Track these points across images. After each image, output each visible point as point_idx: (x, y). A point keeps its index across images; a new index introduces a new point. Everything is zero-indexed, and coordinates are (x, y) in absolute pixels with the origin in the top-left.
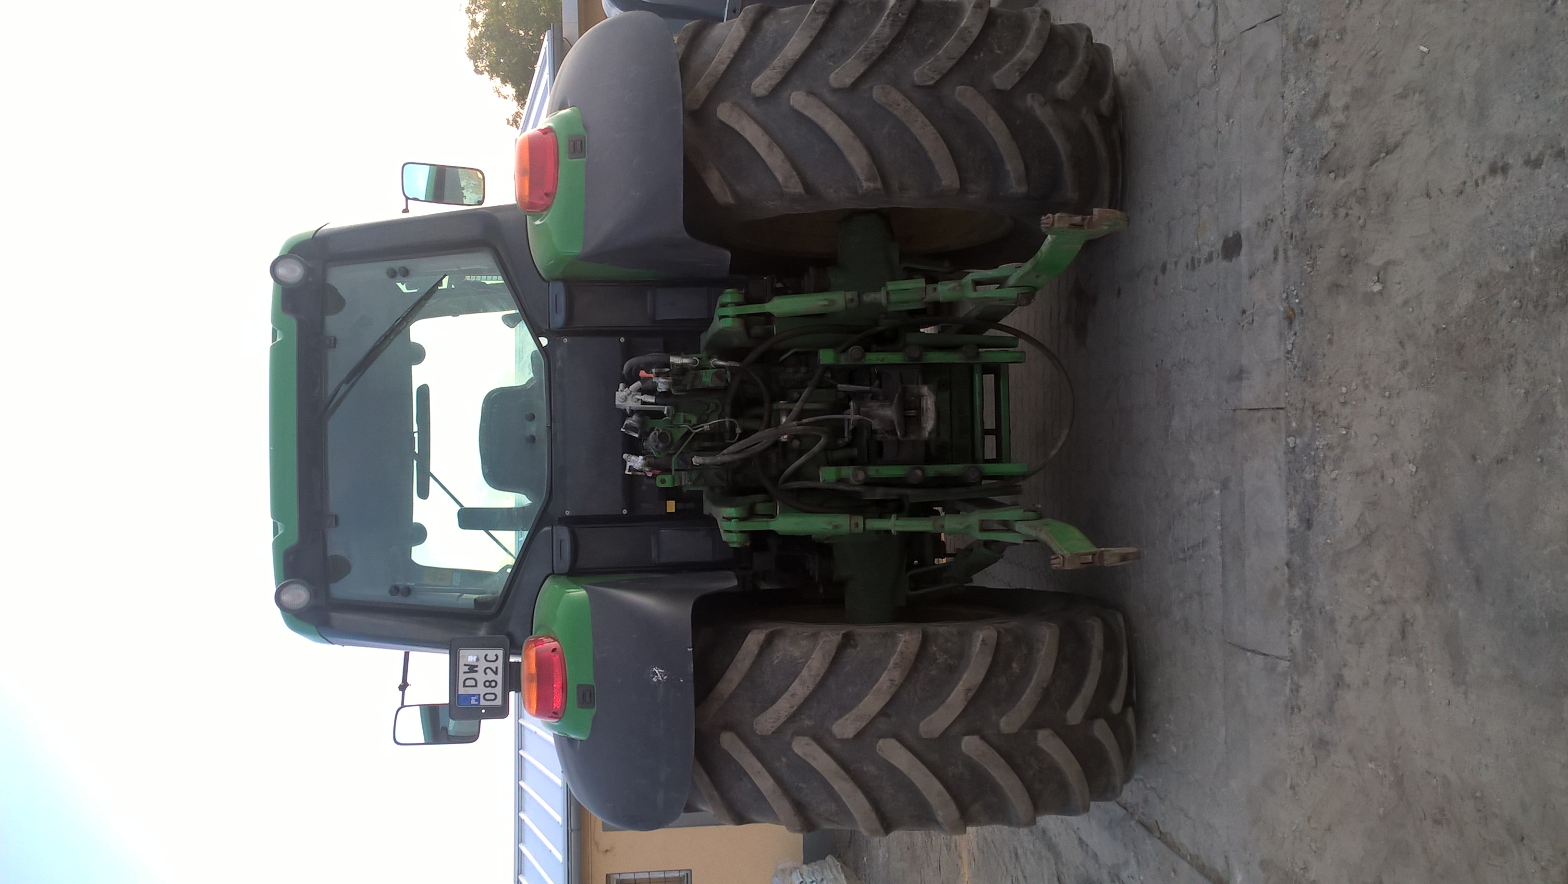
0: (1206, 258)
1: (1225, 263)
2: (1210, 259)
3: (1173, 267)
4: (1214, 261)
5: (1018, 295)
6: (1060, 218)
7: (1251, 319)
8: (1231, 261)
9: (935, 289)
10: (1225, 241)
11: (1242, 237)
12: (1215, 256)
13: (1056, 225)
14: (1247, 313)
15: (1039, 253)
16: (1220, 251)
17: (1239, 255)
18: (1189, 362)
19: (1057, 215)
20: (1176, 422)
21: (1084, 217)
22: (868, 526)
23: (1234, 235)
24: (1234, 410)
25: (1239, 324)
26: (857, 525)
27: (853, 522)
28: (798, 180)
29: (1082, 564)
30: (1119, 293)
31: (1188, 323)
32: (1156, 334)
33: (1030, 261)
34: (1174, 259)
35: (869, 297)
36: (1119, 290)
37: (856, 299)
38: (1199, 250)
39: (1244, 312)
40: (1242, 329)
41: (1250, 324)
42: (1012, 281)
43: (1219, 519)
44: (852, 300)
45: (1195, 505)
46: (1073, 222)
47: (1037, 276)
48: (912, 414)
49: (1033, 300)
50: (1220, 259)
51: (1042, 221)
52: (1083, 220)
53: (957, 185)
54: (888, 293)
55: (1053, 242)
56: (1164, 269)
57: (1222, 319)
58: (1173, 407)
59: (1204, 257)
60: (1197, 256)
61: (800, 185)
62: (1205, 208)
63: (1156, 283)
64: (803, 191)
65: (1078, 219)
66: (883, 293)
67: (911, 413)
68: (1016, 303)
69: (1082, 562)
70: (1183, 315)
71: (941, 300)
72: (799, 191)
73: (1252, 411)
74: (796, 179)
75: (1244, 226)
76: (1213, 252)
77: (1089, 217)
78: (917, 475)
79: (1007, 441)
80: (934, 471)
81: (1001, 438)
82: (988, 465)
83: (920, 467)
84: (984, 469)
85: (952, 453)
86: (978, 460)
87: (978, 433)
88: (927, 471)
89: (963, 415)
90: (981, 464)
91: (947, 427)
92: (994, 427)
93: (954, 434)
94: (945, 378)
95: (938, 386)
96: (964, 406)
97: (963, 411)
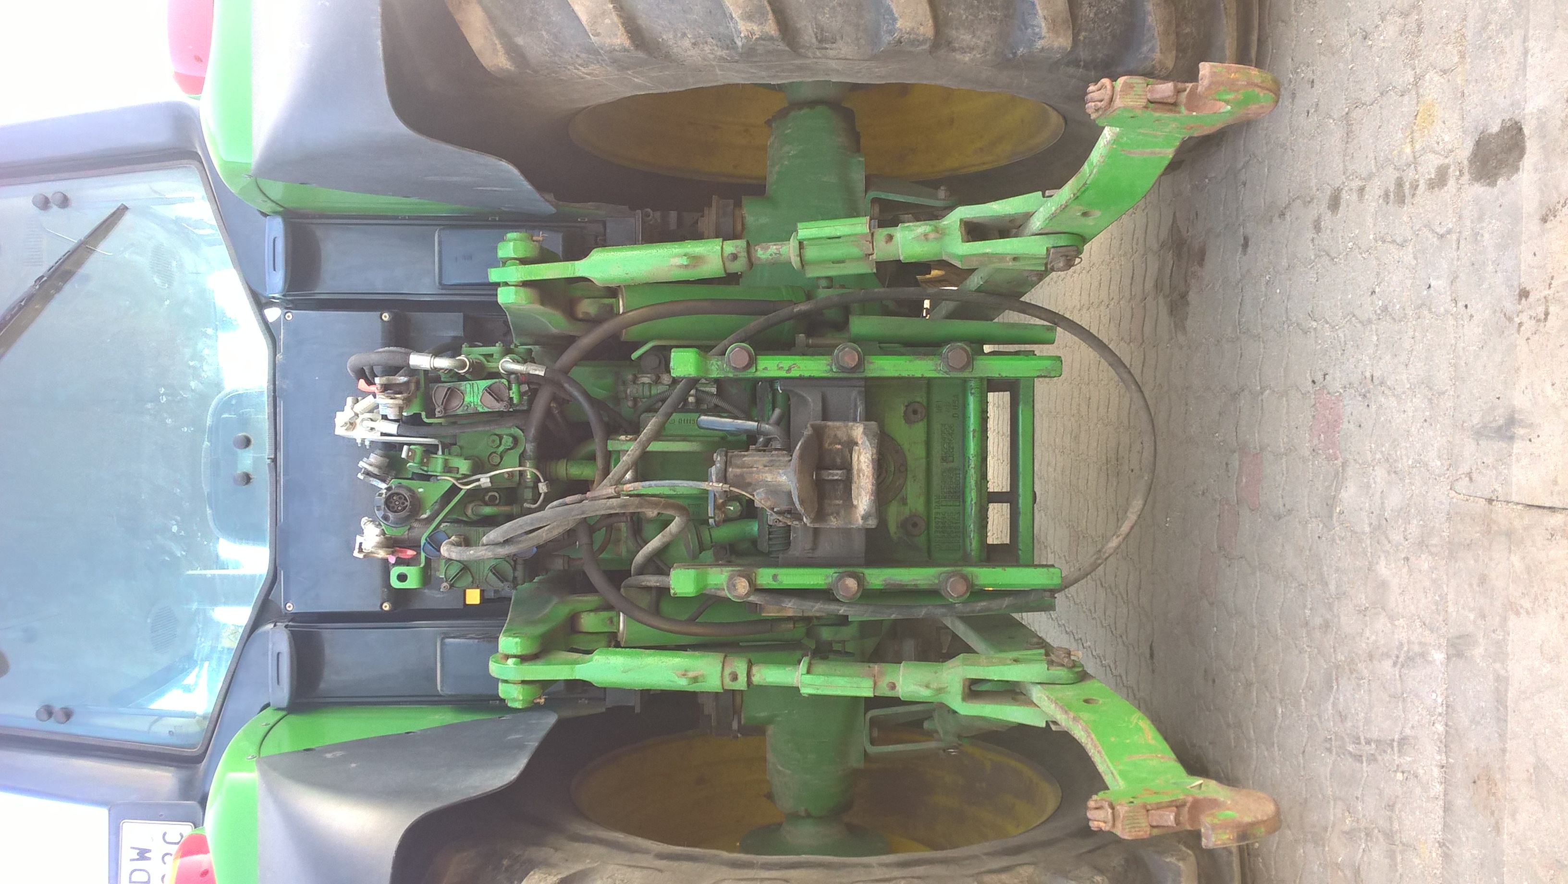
0: (1430, 179)
1: (1479, 189)
2: (1440, 179)
3: (1355, 197)
4: (1451, 182)
5: (1048, 250)
6: (1128, 87)
7: (1541, 310)
8: (1493, 184)
9: (890, 238)
10: (1478, 143)
11: (1526, 131)
12: (1453, 172)
13: (1118, 103)
14: (1531, 298)
15: (1086, 167)
16: (1466, 162)
17: (1517, 169)
18: (1382, 384)
19: (1121, 80)
20: (1349, 494)
21: (1180, 85)
22: (756, 679)
23: (1504, 130)
24: (1490, 501)
25: (1510, 319)
26: (735, 677)
27: (727, 671)
28: (616, 19)
29: (1153, 827)
30: (1245, 245)
31: (1385, 309)
32: (1314, 324)
33: (1070, 182)
34: (1358, 183)
35: (765, 253)
36: (1246, 239)
37: (743, 254)
38: (1415, 162)
39: (1524, 294)
40: (1519, 331)
41: (1539, 321)
42: (1037, 223)
43: (1440, 710)
44: (734, 257)
45: (1387, 664)
46: (1157, 96)
47: (1085, 214)
48: (836, 478)
49: (1077, 260)
50: (1466, 177)
51: (1089, 96)
52: (1178, 92)
53: (927, 30)
54: (801, 244)
55: (1116, 140)
56: (1335, 203)
57: (1466, 306)
58: (1344, 464)
59: (1427, 177)
60: (1410, 175)
61: (621, 30)
62: (1432, 77)
63: (1317, 228)
64: (627, 43)
65: (1165, 89)
66: (793, 244)
67: (833, 475)
68: (1046, 264)
69: (1155, 824)
70: (1373, 292)
71: (901, 258)
72: (619, 41)
73: (1535, 510)
74: (612, 19)
75: (1531, 108)
76: (1447, 167)
77: (1190, 85)
78: (847, 588)
79: (1029, 515)
80: (881, 578)
81: (1018, 508)
82: (984, 569)
83: (855, 573)
84: (977, 577)
85: (928, 534)
86: (971, 554)
87: (973, 502)
88: (868, 578)
89: (951, 465)
90: (971, 565)
91: (920, 487)
92: (1007, 489)
93: (934, 499)
94: (918, 399)
95: (905, 413)
96: (953, 448)
97: (951, 459)
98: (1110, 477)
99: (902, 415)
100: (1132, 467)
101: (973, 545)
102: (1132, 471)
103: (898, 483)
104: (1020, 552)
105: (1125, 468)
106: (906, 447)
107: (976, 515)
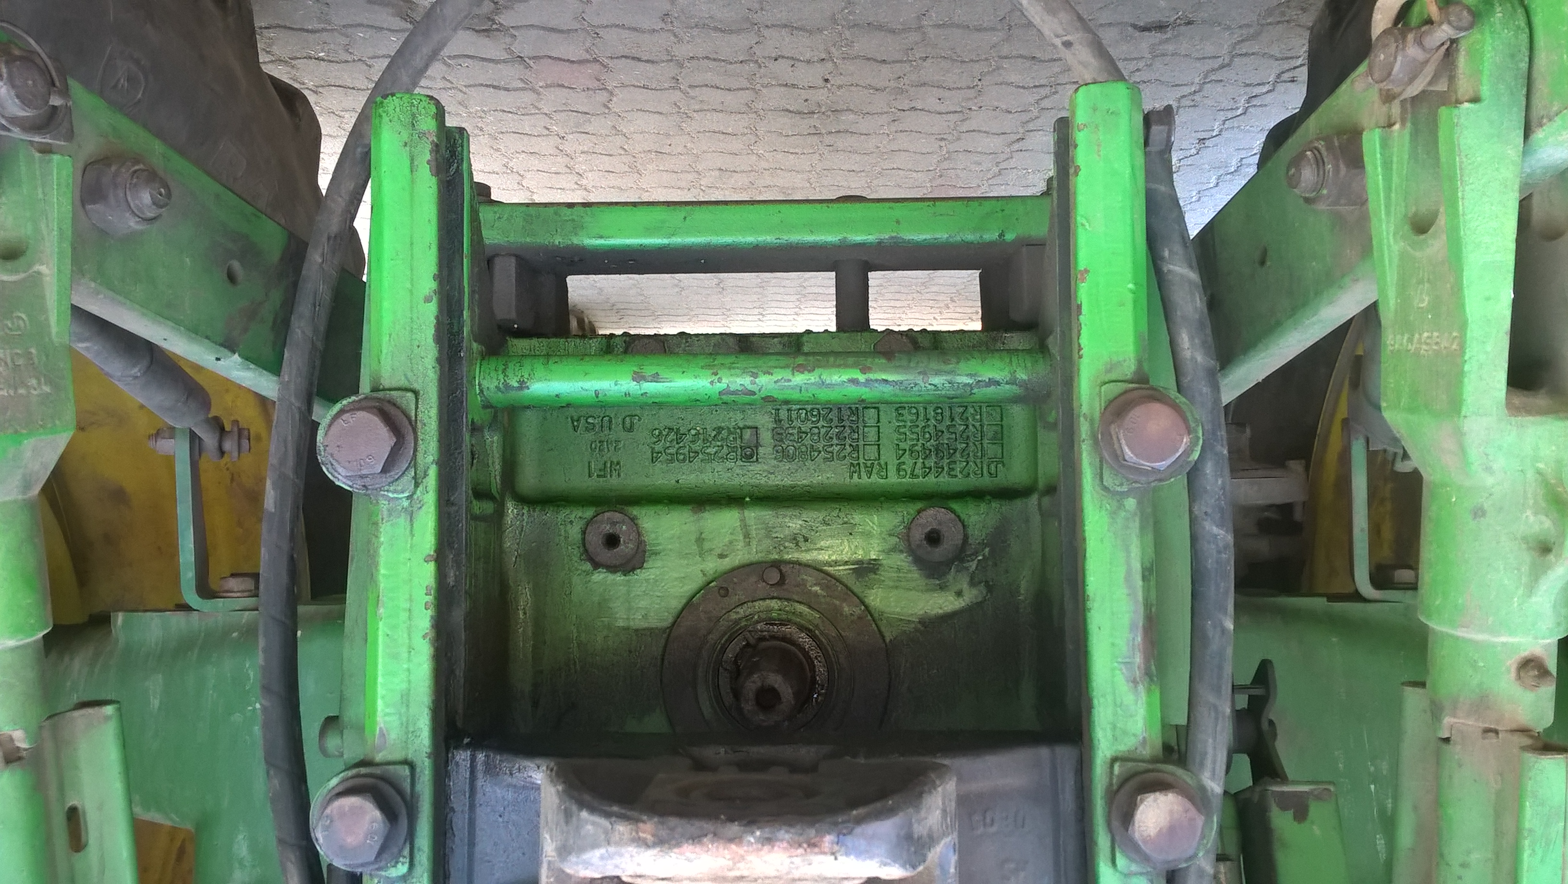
78: (1172, 831)
79: (899, 211)
80: (1128, 698)
81: (880, 243)
82: (1084, 341)
83: (1112, 795)
84: (1111, 367)
85: (961, 496)
86: (1023, 384)
87: (862, 378)
88: (1125, 745)
89: (766, 437)
90: (1069, 381)
91: (825, 523)
92: (826, 282)
93: (864, 480)
94: (575, 532)
95: (612, 569)
96: (719, 430)
97: (747, 434)
98: (842, 127)
99: (619, 578)
100: (821, 83)
101: (997, 376)
102: (827, 80)
103: (817, 588)
104: (1009, 237)
105: (821, 95)
106: (713, 565)
107: (898, 369)
